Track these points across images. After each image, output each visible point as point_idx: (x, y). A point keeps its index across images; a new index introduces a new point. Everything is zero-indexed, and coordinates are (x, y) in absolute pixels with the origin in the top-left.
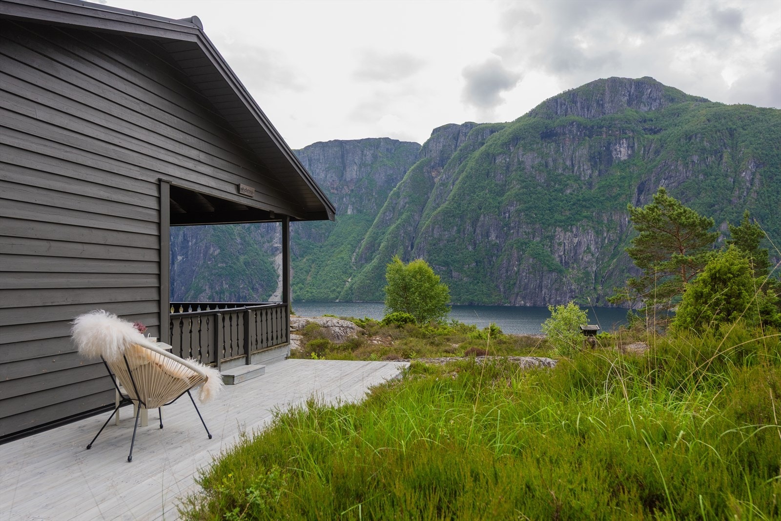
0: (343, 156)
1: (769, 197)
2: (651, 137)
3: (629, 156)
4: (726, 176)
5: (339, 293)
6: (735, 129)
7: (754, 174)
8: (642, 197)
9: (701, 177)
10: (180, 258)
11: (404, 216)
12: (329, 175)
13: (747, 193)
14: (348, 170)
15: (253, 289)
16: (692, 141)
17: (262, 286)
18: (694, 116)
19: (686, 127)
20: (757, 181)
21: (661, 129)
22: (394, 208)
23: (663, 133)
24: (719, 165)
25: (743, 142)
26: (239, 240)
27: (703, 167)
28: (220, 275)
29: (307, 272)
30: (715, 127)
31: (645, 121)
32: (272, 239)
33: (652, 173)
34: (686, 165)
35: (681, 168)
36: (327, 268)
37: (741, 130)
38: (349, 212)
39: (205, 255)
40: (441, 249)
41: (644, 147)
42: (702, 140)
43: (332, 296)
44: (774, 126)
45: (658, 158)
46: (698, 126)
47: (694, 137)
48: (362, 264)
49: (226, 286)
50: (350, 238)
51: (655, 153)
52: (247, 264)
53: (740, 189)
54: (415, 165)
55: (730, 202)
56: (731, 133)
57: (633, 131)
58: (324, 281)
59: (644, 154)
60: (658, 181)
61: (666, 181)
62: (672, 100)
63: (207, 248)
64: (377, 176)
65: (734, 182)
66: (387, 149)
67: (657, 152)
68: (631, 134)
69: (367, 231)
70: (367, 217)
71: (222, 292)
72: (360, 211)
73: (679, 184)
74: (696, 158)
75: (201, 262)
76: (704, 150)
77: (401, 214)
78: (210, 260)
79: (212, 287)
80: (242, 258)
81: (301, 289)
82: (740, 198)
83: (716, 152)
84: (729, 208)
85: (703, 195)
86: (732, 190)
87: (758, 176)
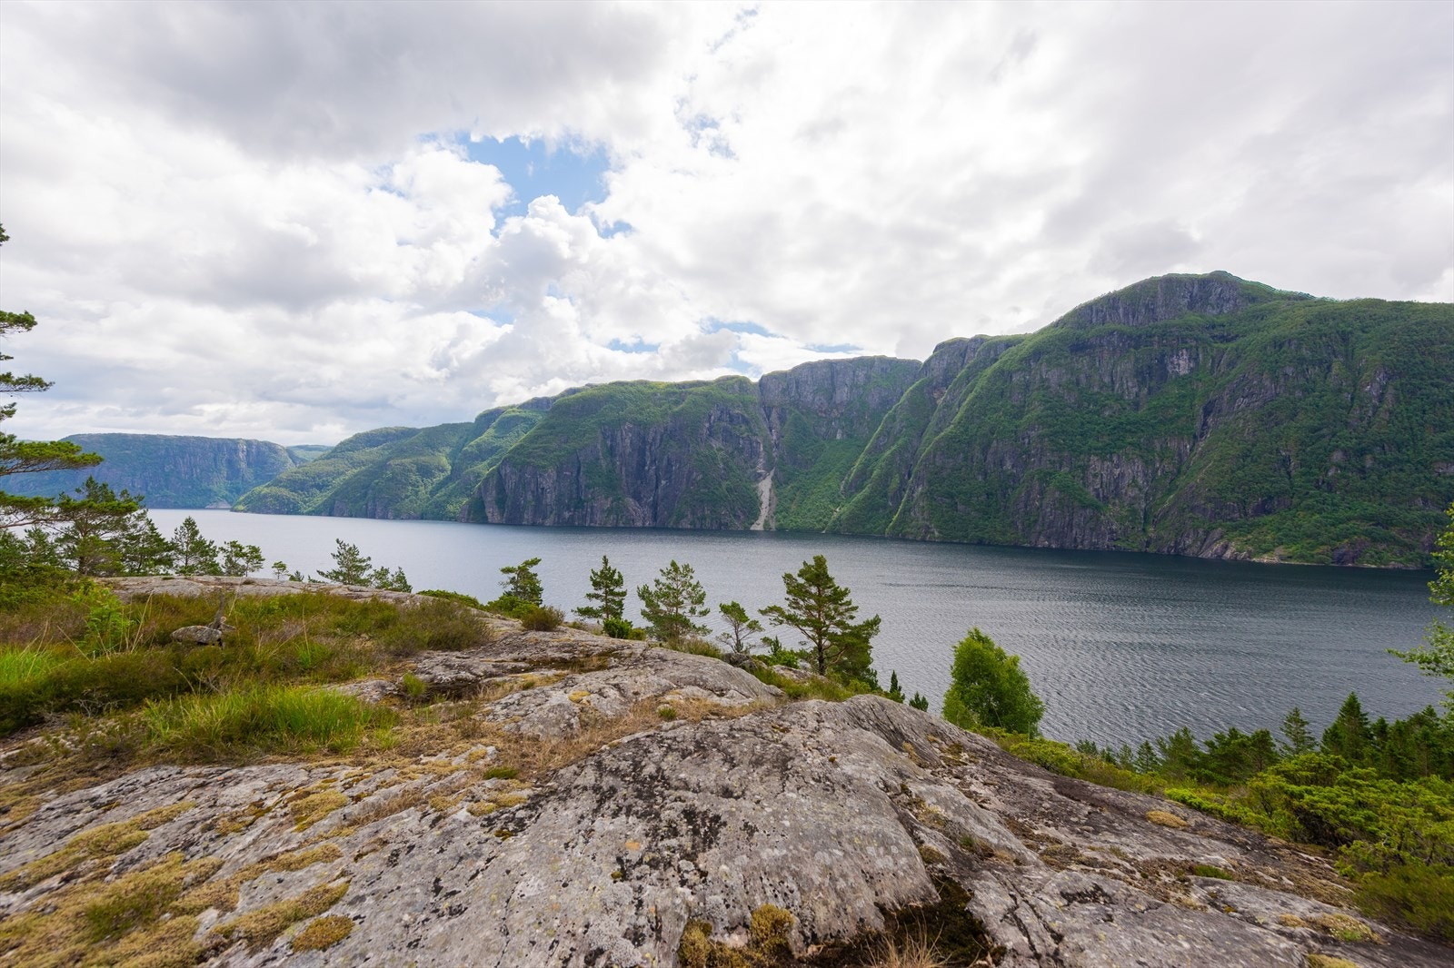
0: (832, 377)
1: (1409, 418)
2: (1222, 346)
3: (1191, 370)
4: (1340, 391)
5: (826, 523)
6: (1351, 333)
7: (1384, 388)
8: (1210, 420)
9: (1298, 394)
10: (663, 482)
11: (900, 442)
12: (817, 398)
13: (1374, 414)
14: (838, 392)
15: (735, 515)
16: (1284, 349)
17: (744, 513)
18: (1286, 319)
19: (1273, 333)
20: (1389, 397)
21: (1237, 336)
22: (889, 433)
23: (1239, 341)
24: (1326, 378)
25: (1365, 347)
26: (722, 466)
27: (1302, 381)
28: (702, 501)
29: (792, 500)
30: (1319, 330)
31: (1214, 327)
32: (755, 464)
33: (1224, 389)
34: (1275, 380)
35: (1267, 383)
36: (813, 497)
37: (1360, 333)
38: (838, 437)
39: (688, 481)
40: (944, 479)
41: (1213, 358)
42: (1299, 347)
43: (818, 526)
44: (1417, 324)
45: (1233, 372)
46: (1293, 331)
47: (1287, 344)
48: (852, 493)
49: (707, 512)
50: (839, 465)
51: (1228, 365)
52: (729, 490)
53: (1361, 407)
54: (914, 386)
55: (1347, 424)
56: (1345, 337)
57: (1196, 340)
58: (809, 510)
59: (1212, 366)
60: (1233, 399)
61: (1246, 400)
62: (1253, 300)
63: (690, 473)
64: (870, 397)
65: (1352, 399)
66: (882, 369)
67: (1231, 364)
68: (1194, 344)
69: (857, 457)
70: (858, 442)
71: (704, 518)
72: (850, 436)
73: (1265, 403)
74: (1289, 370)
75: (684, 487)
76: (1302, 360)
77: (897, 439)
78: (693, 485)
79: (693, 514)
80: (725, 484)
81: (785, 517)
82: (1361, 419)
83: (1321, 362)
84: (1345, 432)
85: (1301, 416)
86: (1349, 408)
87: (1390, 390)
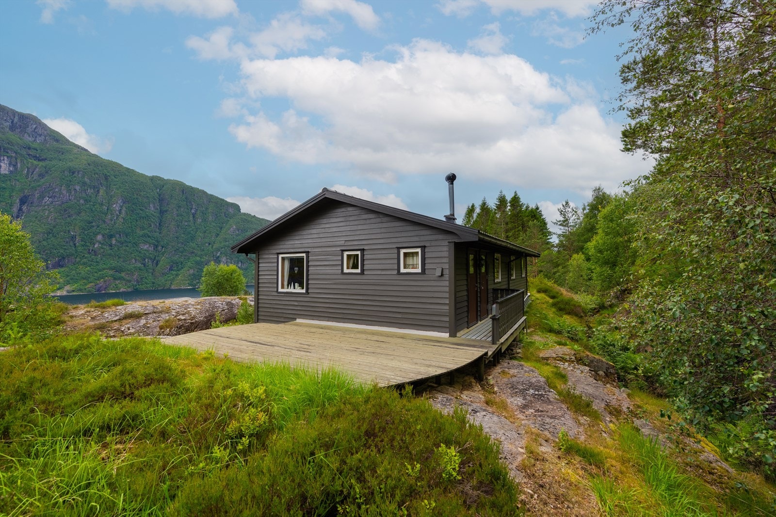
1: (131, 222)
2: (35, 162)
3: (11, 172)
4: (102, 204)
6: (109, 176)
7: (121, 207)
8: (24, 208)
9: (82, 201)
13: (117, 218)
16: (75, 175)
18: (77, 158)
19: (70, 164)
20: (123, 211)
21: (46, 159)
23: (47, 162)
24: (96, 196)
25: (115, 185)
27: (84, 195)
30: (94, 170)
31: (29, 148)
33: (36, 190)
34: (69, 191)
35: (64, 192)
37: (113, 177)
41: (28, 169)
42: (83, 177)
44: (135, 180)
45: (42, 180)
46: (80, 166)
47: (76, 173)
51: (39, 175)
53: (111, 214)
55: (104, 222)
56: (106, 178)
57: (16, 153)
59: (28, 173)
60: (42, 197)
61: (51, 199)
62: (57, 141)
65: (107, 209)
67: (41, 176)
68: (14, 155)
73: (63, 203)
74: (78, 188)
76: (84, 184)
82: (111, 220)
83: (94, 187)
84: (104, 226)
85: (83, 214)
86: (106, 214)
87: (124, 209)
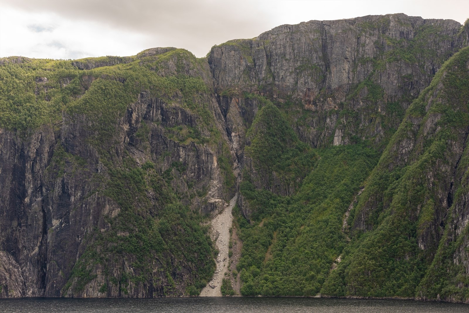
0: (324, 47)
5: (322, 282)
10: (55, 223)
11: (433, 148)
12: (302, 80)
14: (334, 69)
15: (174, 274)
17: (190, 270)
22: (415, 134)
26: (151, 193)
28: (120, 252)
29: (266, 246)
32: (205, 189)
36: (299, 240)
38: (337, 142)
39: (96, 217)
43: (309, 287)
48: (360, 232)
49: (129, 270)
50: (339, 187)
52: (164, 232)
54: (451, 59)
58: (294, 262)
63: (100, 206)
64: (384, 78)
66: (402, 33)
69: (367, 174)
70: (368, 150)
71: (123, 280)
72: (355, 141)
75: (90, 230)
77: (428, 143)
78: (104, 225)
79: (107, 273)
80: (156, 223)
81: (255, 275)
